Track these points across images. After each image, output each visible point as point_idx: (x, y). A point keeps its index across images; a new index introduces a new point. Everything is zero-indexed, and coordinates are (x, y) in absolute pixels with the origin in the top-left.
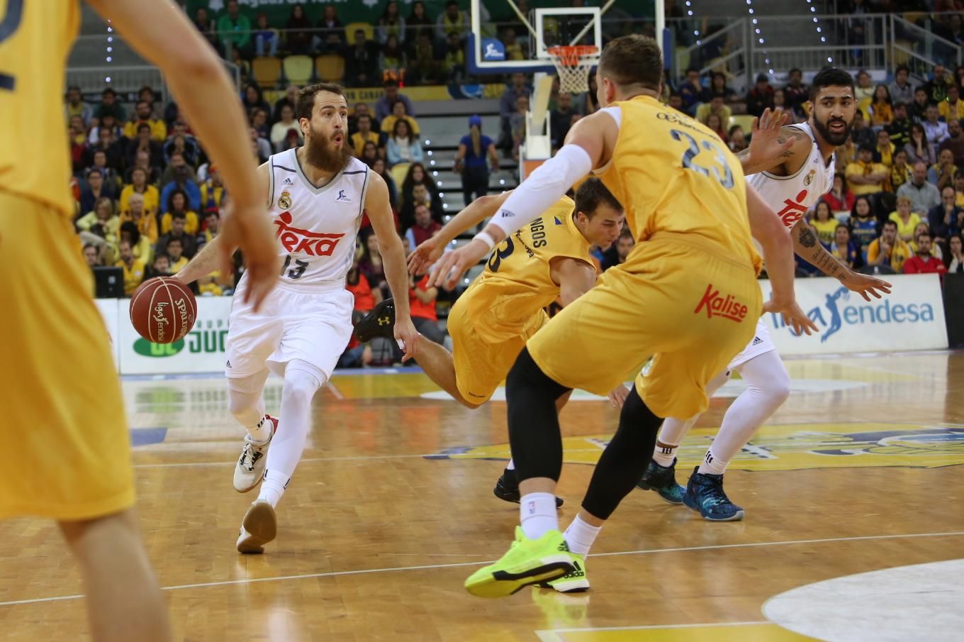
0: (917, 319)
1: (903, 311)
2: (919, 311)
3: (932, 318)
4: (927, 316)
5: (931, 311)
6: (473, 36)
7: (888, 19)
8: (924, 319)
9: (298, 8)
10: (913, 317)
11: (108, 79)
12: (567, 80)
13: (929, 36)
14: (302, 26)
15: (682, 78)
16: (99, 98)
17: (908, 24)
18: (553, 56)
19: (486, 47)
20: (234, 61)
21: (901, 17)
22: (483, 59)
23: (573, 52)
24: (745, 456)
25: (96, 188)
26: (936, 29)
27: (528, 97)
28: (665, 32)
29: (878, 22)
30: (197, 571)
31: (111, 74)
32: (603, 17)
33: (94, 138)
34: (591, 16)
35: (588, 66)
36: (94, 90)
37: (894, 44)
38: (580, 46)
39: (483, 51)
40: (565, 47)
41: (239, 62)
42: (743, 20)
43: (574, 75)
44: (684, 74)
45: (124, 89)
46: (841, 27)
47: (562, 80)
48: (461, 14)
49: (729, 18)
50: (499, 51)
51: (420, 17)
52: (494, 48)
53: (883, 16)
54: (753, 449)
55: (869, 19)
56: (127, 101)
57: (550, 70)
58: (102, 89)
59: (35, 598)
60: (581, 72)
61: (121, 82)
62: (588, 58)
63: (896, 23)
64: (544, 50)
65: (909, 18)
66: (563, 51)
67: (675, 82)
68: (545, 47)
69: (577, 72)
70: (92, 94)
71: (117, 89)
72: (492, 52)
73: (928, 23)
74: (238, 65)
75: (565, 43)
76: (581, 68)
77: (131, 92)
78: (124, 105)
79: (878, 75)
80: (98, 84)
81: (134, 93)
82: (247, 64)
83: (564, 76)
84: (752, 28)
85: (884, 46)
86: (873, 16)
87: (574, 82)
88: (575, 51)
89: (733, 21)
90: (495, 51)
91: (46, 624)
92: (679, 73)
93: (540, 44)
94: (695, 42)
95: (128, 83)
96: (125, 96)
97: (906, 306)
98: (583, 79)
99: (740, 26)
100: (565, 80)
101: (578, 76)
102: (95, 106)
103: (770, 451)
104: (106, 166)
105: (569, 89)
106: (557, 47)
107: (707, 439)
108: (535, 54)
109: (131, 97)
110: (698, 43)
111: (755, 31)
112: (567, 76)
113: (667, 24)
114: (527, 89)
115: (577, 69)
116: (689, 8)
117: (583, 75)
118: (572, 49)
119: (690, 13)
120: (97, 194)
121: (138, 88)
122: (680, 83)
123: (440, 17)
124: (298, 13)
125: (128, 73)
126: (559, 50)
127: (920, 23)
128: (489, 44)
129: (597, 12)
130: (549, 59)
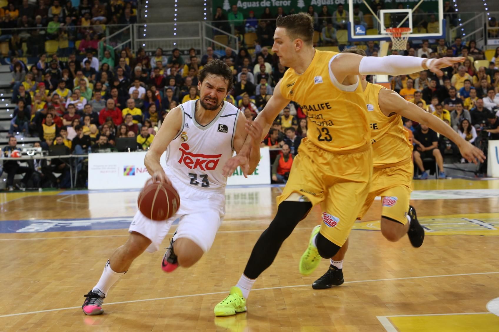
6: (350, 23)
9: (267, 9)
11: (175, 44)
12: (396, 43)
14: (269, 18)
15: (453, 42)
16: (171, 53)
18: (389, 32)
19: (356, 29)
20: (235, 34)
22: (355, 34)
23: (398, 31)
24: (482, 228)
25: (170, 97)
27: (377, 52)
28: (443, 21)
30: (215, 286)
31: (176, 41)
32: (414, 13)
33: (169, 72)
34: (407, 13)
35: (407, 38)
36: (168, 49)
38: (402, 28)
39: (355, 30)
40: (395, 28)
41: (238, 35)
42: (482, 14)
43: (400, 42)
44: (453, 40)
45: (182, 48)
47: (393, 44)
48: (344, 11)
49: (475, 13)
50: (363, 31)
51: (325, 13)
52: (360, 29)
54: (485, 224)
56: (184, 54)
57: (388, 40)
58: (172, 49)
59: (138, 300)
60: (403, 41)
61: (181, 45)
62: (406, 34)
64: (385, 30)
66: (394, 30)
67: (449, 43)
68: (385, 28)
69: (402, 41)
70: (167, 51)
71: (179, 48)
72: (359, 31)
74: (237, 37)
75: (395, 27)
76: (404, 38)
77: (186, 50)
78: (183, 57)
80: (170, 46)
81: (187, 51)
82: (241, 36)
83: (395, 42)
84: (487, 17)
87: (400, 45)
88: (400, 30)
90: (361, 30)
91: (142, 313)
92: (451, 40)
93: (382, 27)
94: (459, 24)
95: (184, 46)
96: (183, 52)
98: (404, 44)
100: (395, 44)
101: (402, 42)
102: (168, 57)
103: (493, 226)
104: (175, 86)
105: (396, 48)
106: (391, 28)
107: (463, 220)
108: (380, 32)
109: (186, 52)
110: (461, 25)
111: (488, 19)
112: (396, 42)
113: (445, 16)
114: (376, 49)
115: (402, 39)
116: (456, 8)
117: (404, 42)
118: (398, 29)
119: (457, 10)
120: (170, 99)
121: (189, 48)
122: (451, 45)
123: (334, 13)
124: (267, 11)
125: (184, 40)
126: (391, 30)
128: (358, 27)
129: (410, 11)
130: (387, 34)
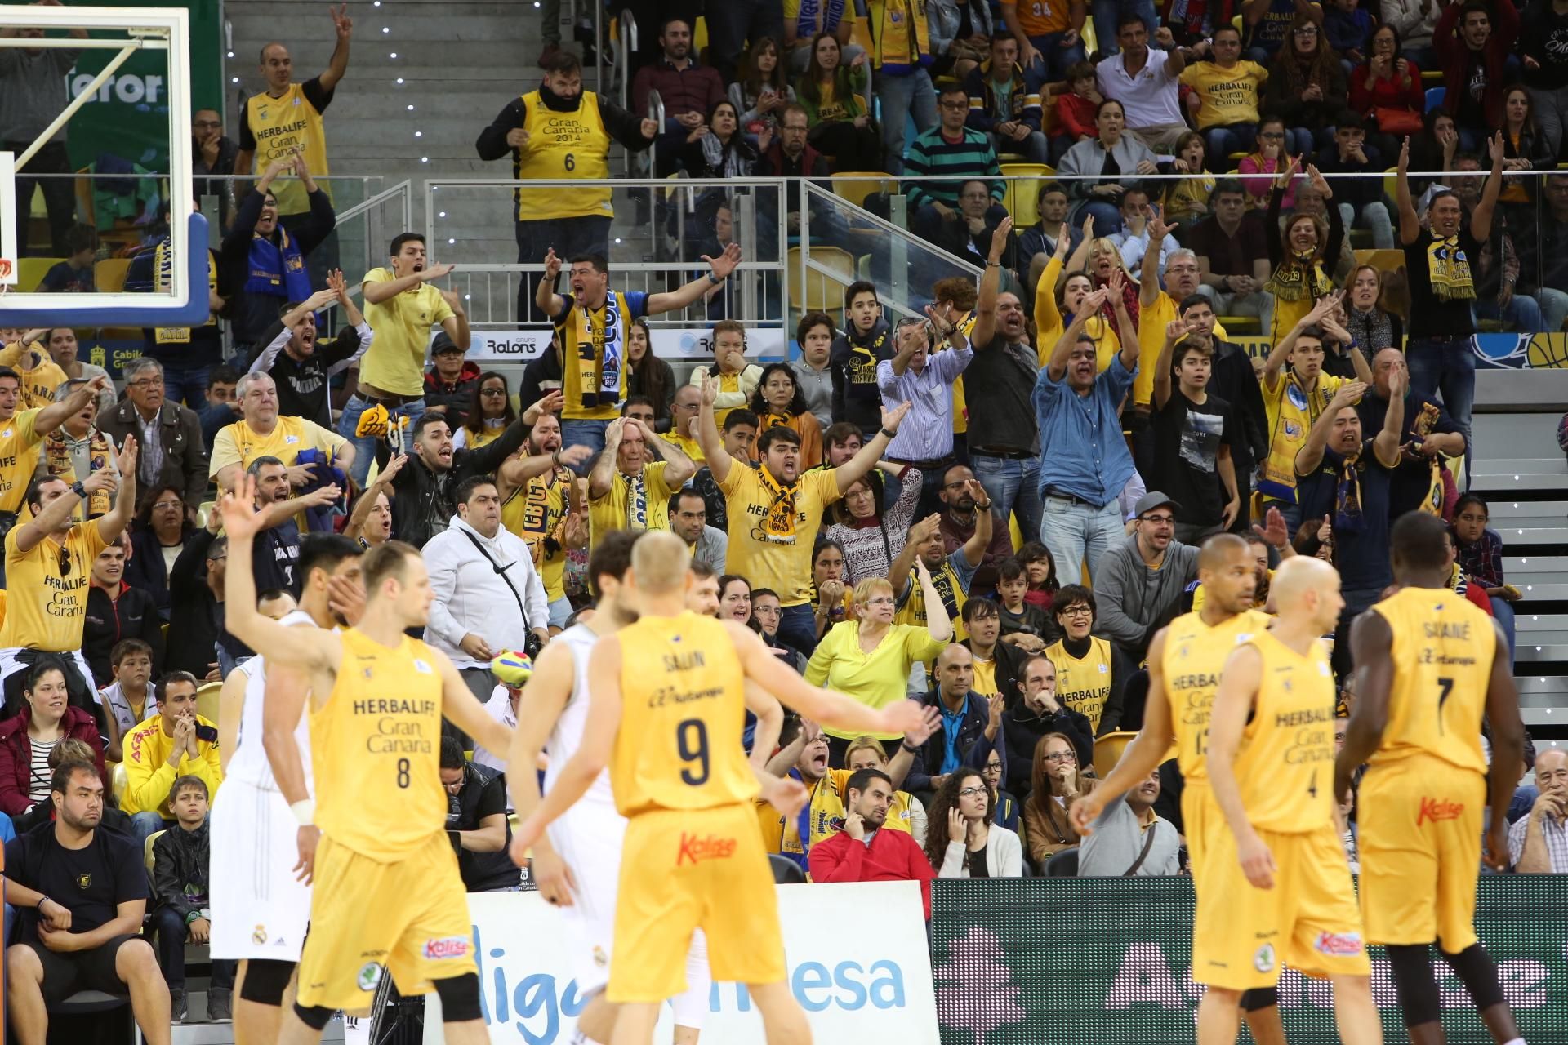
0: (859, 1004)
1: (823, 982)
2: (867, 981)
3: (900, 1001)
4: (887, 993)
5: (897, 981)
7: (793, 189)
8: (882, 1005)
10: (850, 997)
13: (899, 238)
17: (844, 206)
21: (828, 186)
26: (920, 223)
28: (193, 221)
29: (766, 198)
37: (806, 259)
46: (667, 209)
53: (781, 182)
55: (743, 190)
63: (814, 201)
65: (849, 191)
73: (899, 202)
79: (768, 340)
85: (781, 265)
86: (753, 181)
89: (376, 188)
97: (831, 968)
99: (398, 198)
127: (878, 204)
